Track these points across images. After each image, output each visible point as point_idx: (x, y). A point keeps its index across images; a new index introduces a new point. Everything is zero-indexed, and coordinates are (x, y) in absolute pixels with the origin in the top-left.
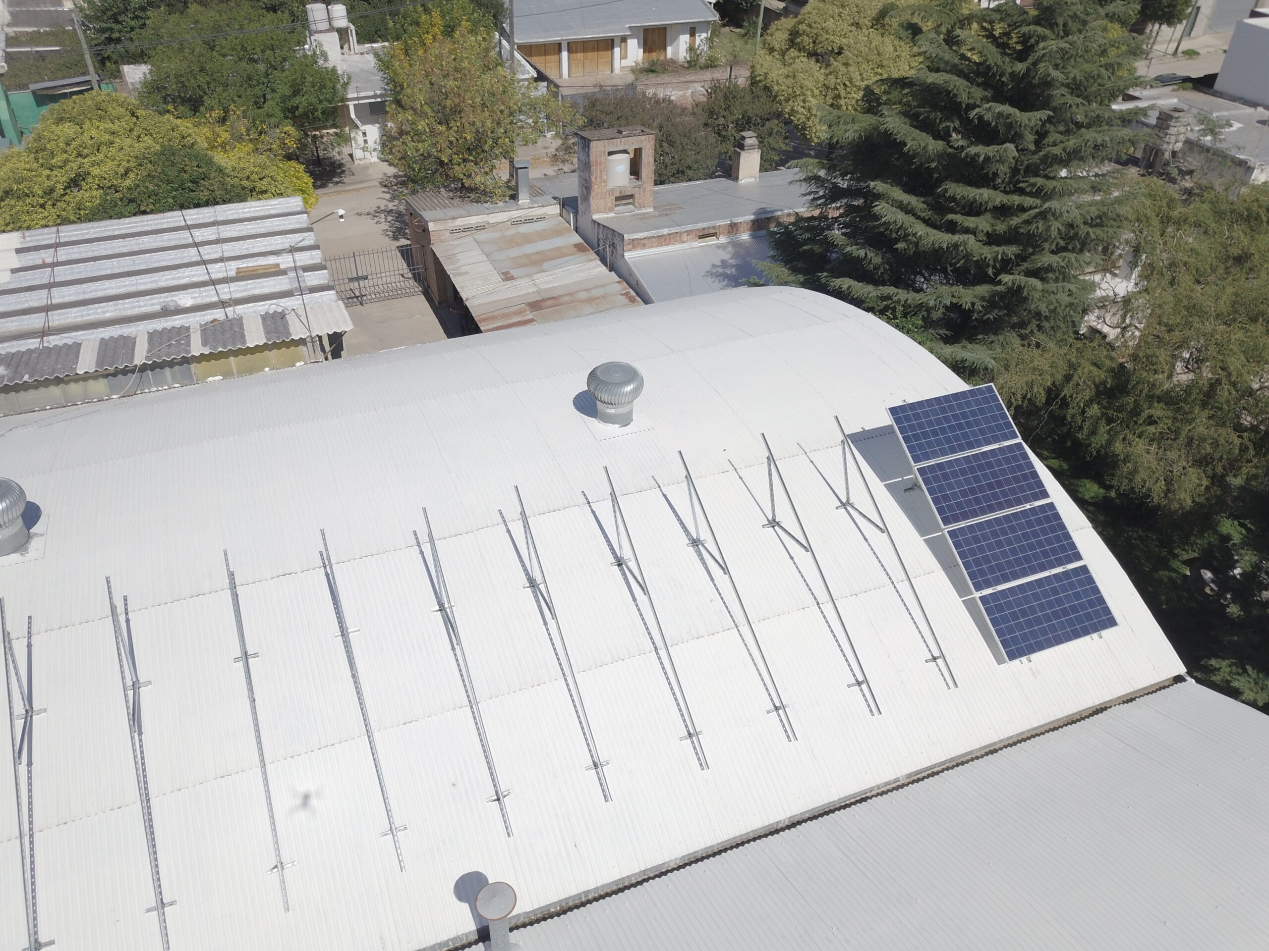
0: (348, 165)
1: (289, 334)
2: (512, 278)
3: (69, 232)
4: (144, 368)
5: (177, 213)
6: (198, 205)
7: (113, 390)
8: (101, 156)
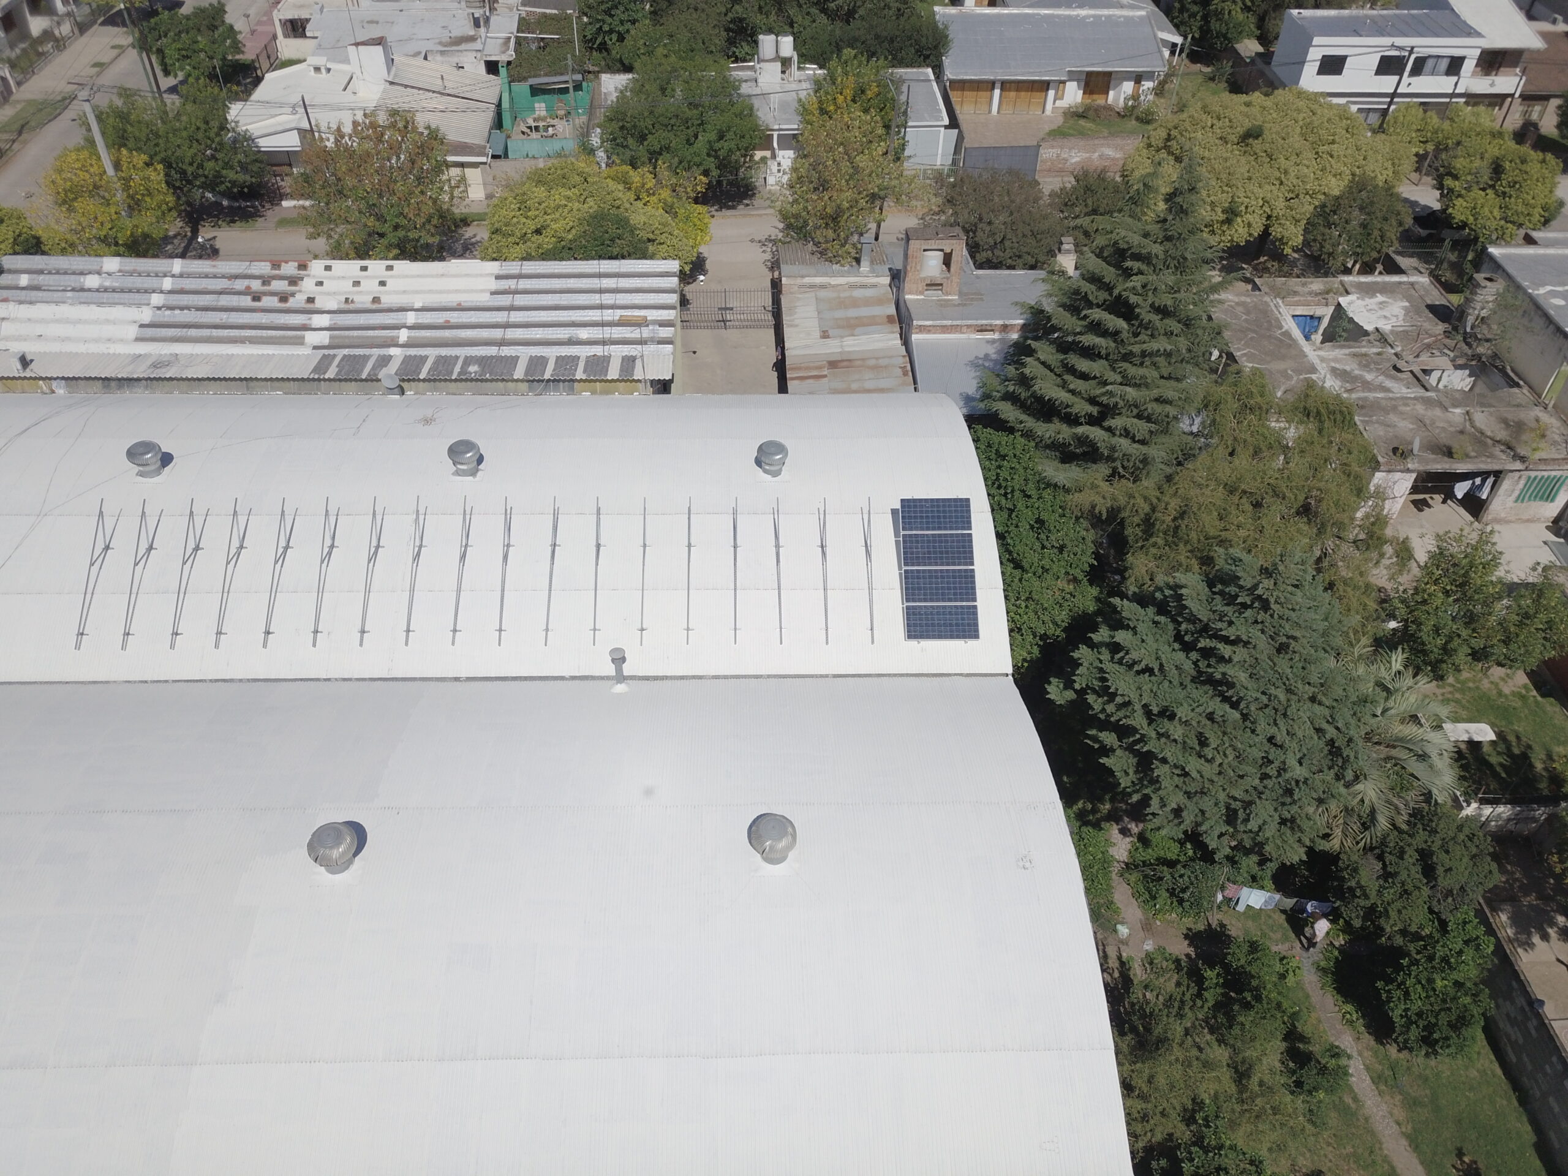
0: (760, 189)
1: (633, 375)
2: (828, 337)
3: (530, 267)
4: (549, 381)
5: (596, 262)
6: (611, 258)
7: (530, 389)
8: (557, 215)
